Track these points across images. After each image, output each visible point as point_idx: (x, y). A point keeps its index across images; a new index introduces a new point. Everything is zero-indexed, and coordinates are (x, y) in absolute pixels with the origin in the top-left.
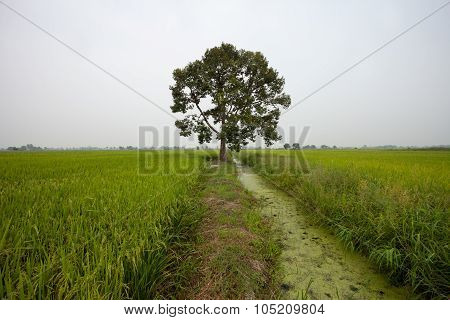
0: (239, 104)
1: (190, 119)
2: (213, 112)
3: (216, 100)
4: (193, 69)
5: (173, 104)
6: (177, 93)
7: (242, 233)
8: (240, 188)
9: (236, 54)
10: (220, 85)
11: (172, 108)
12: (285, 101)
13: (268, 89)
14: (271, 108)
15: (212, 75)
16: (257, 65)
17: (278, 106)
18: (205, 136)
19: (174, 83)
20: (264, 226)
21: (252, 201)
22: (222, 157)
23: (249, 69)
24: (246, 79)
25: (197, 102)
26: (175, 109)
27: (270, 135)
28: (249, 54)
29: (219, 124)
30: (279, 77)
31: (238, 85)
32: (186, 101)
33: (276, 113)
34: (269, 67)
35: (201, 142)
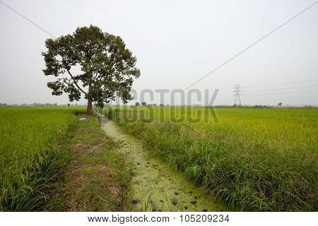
0: (103, 73)
1: (62, 81)
2: (82, 78)
3: (84, 68)
4: (65, 42)
5: (46, 68)
6: (49, 59)
7: (103, 168)
8: (103, 135)
9: (102, 35)
10: (88, 56)
11: (44, 71)
12: (137, 73)
13: (125, 64)
14: (126, 77)
15: (81, 48)
16: (117, 45)
17: (132, 76)
18: (75, 95)
19: (46, 50)
20: (120, 162)
21: (112, 144)
22: (89, 112)
23: (111, 48)
24: (109, 55)
25: (68, 68)
26: (47, 72)
27: (126, 96)
28: (112, 37)
29: (87, 87)
30: (133, 56)
31: (103, 58)
32: (58, 66)
33: (130, 81)
34: (126, 48)
35: (72, 100)
